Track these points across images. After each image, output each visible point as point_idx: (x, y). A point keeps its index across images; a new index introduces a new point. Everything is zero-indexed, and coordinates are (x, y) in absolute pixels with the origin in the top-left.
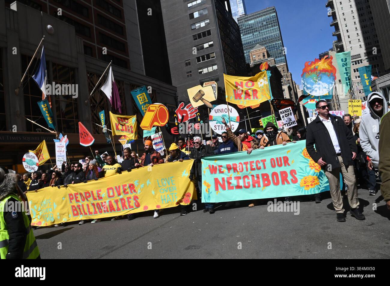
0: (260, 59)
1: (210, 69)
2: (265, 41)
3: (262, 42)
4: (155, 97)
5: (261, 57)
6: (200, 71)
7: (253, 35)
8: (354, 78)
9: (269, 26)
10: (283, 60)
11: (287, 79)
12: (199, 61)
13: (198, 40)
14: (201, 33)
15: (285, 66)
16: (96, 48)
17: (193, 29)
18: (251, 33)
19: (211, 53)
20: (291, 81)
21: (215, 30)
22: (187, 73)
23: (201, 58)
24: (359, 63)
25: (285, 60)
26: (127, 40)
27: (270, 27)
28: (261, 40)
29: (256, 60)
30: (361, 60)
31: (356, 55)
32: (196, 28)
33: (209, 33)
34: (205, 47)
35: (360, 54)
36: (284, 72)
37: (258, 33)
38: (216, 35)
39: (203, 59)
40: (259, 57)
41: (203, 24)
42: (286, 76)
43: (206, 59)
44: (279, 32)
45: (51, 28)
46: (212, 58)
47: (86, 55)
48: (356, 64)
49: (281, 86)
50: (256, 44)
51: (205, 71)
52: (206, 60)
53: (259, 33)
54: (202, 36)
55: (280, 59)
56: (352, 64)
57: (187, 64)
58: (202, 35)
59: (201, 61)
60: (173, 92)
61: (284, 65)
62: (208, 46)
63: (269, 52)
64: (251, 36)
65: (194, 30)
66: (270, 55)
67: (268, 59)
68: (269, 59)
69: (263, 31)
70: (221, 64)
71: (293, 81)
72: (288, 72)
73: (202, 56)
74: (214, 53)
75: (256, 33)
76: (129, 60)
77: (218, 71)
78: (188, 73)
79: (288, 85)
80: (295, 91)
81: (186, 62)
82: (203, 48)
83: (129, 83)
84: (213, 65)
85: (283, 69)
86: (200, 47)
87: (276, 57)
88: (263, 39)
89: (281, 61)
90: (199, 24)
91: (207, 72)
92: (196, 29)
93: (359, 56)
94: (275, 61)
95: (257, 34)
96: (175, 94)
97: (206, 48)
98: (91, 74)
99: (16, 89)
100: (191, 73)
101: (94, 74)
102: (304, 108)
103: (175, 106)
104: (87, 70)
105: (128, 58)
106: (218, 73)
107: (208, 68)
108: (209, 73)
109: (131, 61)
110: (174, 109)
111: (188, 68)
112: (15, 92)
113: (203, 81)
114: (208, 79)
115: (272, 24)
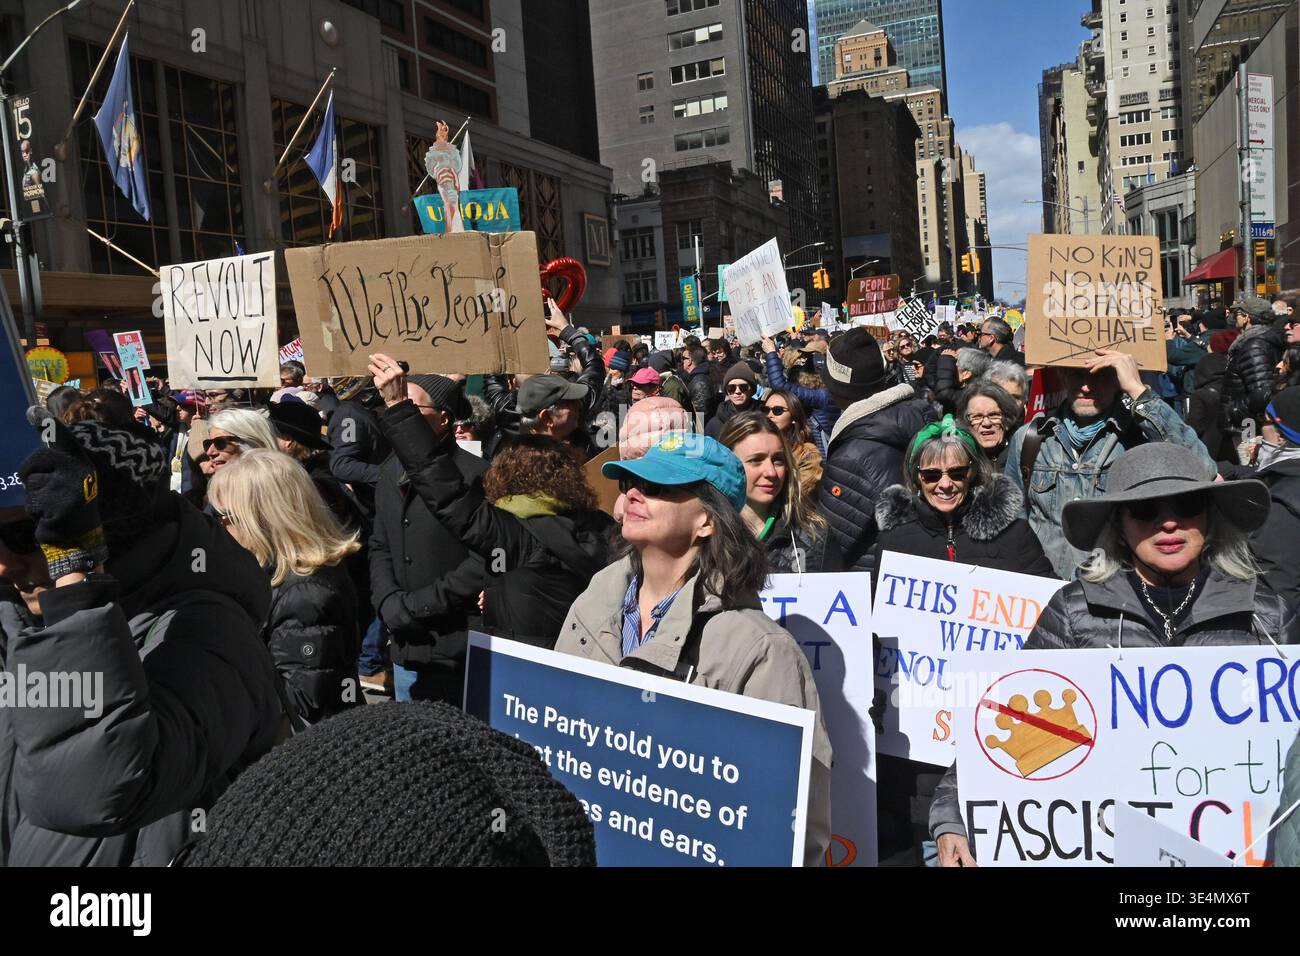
0: (864, 68)
1: (708, 106)
2: (886, 11)
3: (880, 10)
4: (557, 195)
5: (870, 62)
6: (677, 108)
8: (1118, 164)
10: (935, 78)
11: (936, 136)
12: (678, 78)
13: (680, 15)
15: (938, 97)
20: (947, 146)
22: (641, 112)
23: (684, 70)
24: (1139, 120)
25: (939, 78)
26: (490, 33)
28: (875, 5)
29: (853, 70)
30: (1147, 112)
31: (1134, 96)
35: (1146, 94)
36: (931, 115)
39: (691, 75)
40: (864, 62)
42: (936, 130)
43: (697, 74)
47: (405, 93)
48: (1131, 121)
49: (913, 160)
50: (860, 16)
51: (692, 109)
54: (693, 6)
55: (925, 71)
56: (1119, 120)
57: (642, 85)
59: (685, 81)
60: (602, 182)
61: (933, 93)
63: (895, 47)
66: (898, 57)
67: (888, 71)
68: (893, 69)
70: (740, 96)
71: (956, 145)
72: (943, 116)
73: (687, 66)
76: (494, 90)
77: (728, 113)
78: (643, 110)
79: (936, 158)
81: (641, 78)
82: (691, 41)
83: (498, 161)
84: (715, 95)
85: (931, 106)
86: (686, 36)
87: (913, 66)
89: (928, 81)
91: (698, 113)
93: (1143, 97)
94: (909, 77)
97: (699, 43)
98: (414, 139)
99: (266, 180)
100: (652, 113)
101: (420, 140)
102: (980, 229)
103: (605, 220)
104: (406, 132)
105: (491, 84)
106: (729, 121)
107: (703, 102)
108: (702, 118)
109: (500, 92)
110: (601, 228)
111: (645, 98)
112: (263, 189)
113: (684, 138)
114: (700, 135)
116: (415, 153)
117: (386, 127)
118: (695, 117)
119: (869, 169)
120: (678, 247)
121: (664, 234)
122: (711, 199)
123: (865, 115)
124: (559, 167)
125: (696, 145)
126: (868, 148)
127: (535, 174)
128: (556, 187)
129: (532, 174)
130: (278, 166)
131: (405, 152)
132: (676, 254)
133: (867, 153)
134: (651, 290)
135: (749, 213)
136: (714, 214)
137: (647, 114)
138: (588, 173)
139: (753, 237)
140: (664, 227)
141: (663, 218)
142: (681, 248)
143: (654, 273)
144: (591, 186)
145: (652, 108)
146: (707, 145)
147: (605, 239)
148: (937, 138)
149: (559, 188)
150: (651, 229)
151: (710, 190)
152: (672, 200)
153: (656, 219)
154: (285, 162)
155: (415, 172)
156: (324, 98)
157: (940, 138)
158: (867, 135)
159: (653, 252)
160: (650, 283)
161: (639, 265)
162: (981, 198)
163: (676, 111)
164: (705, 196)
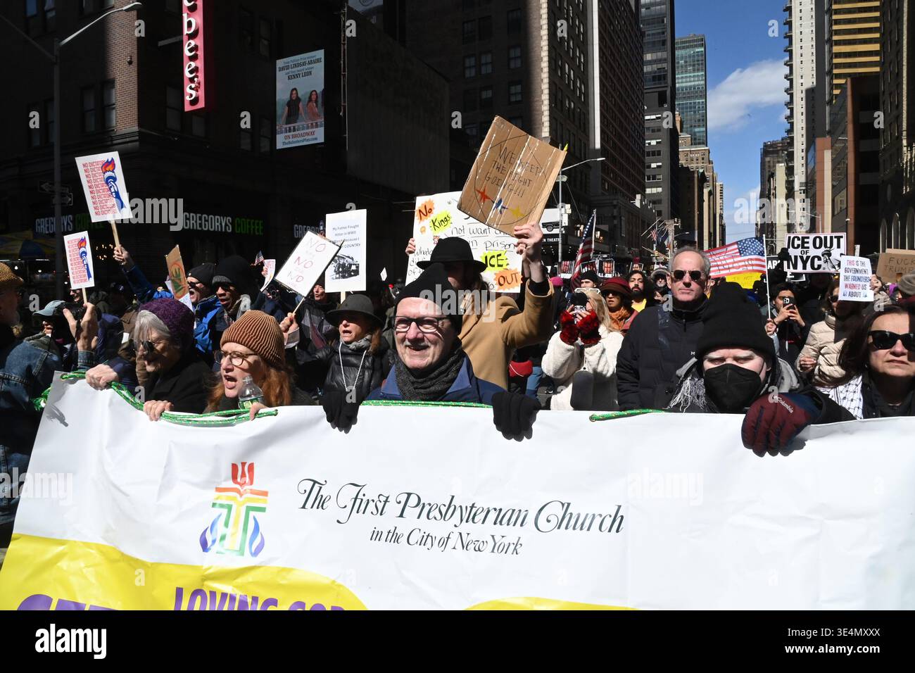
9: (689, 68)
10: (701, 134)
14: (649, 151)
19: (657, 175)
27: (690, 72)
33: (659, 153)
34: (652, 167)
36: (703, 161)
46: (658, 179)
52: (651, 180)
54: (651, 155)
61: (705, 150)
62: (656, 167)
74: (660, 174)
85: (703, 156)
87: (691, 126)
115: (694, 65)
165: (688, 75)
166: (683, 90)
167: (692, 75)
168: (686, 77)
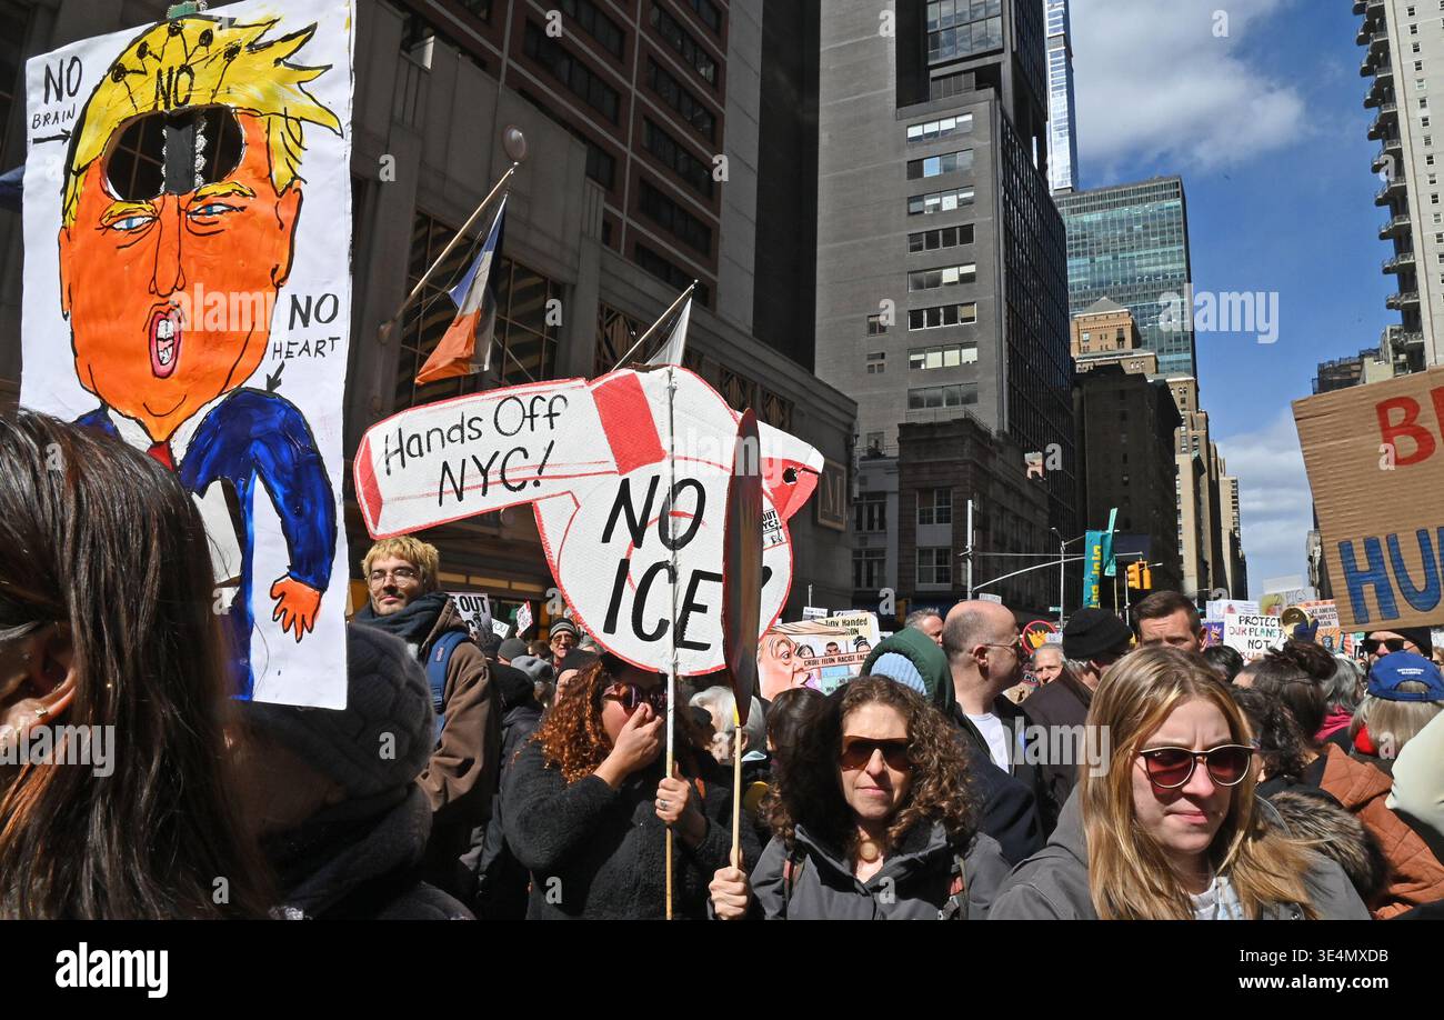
0: (1104, 348)
1: (952, 358)
2: (1129, 289)
3: (1121, 291)
5: (1112, 342)
6: (914, 358)
7: (1092, 261)
9: (1152, 239)
10: (1183, 366)
11: (1190, 430)
12: (916, 322)
13: (926, 252)
14: (938, 231)
15: (1191, 386)
16: (624, 226)
17: (914, 213)
18: (1085, 253)
19: (963, 305)
20: (1202, 443)
21: (988, 225)
22: (869, 359)
23: (925, 314)
25: (1190, 365)
26: (719, 216)
27: (1155, 246)
28: (1115, 284)
29: (1092, 350)
32: (922, 212)
33: (967, 234)
34: (944, 281)
36: (1185, 406)
37: (1110, 258)
38: (991, 246)
39: (934, 321)
40: (1104, 343)
41: (950, 203)
42: (1189, 421)
43: (942, 320)
44: (1184, 265)
45: (518, 141)
46: (964, 320)
47: (605, 247)
49: (1172, 453)
50: (1098, 293)
51: (933, 360)
52: (942, 325)
53: (1115, 258)
54: (941, 243)
55: (1173, 357)
57: (873, 329)
58: (941, 237)
59: (925, 327)
60: (846, 419)
61: (1187, 381)
62: (957, 279)
63: (1140, 328)
64: (1085, 266)
65: (916, 216)
66: (1143, 339)
67: (1132, 354)
68: (1138, 353)
69: (1127, 255)
70: (993, 348)
71: (1211, 443)
72: (1197, 409)
73: (929, 310)
74: (973, 303)
75: (1103, 258)
76: (715, 285)
77: (978, 367)
78: (871, 357)
79: (1195, 454)
80: (1214, 478)
81: (871, 320)
82: (936, 282)
83: (717, 364)
84: (963, 346)
85: (1183, 396)
86: (931, 276)
87: (1159, 351)
88: (1124, 282)
89: (1176, 368)
90: (937, 201)
91: (940, 366)
92: (922, 215)
94: (1157, 362)
95: (1107, 262)
96: (850, 427)
97: (946, 284)
98: (610, 312)
99: (384, 322)
100: (882, 362)
101: (618, 315)
102: (1235, 542)
103: (844, 468)
104: (600, 299)
105: (714, 278)
106: (978, 377)
107: (946, 353)
108: (944, 372)
109: (721, 288)
110: (838, 478)
111: (874, 343)
112: (378, 333)
113: (919, 394)
114: (939, 392)
115: (1163, 233)
116: (609, 331)
117: (574, 287)
118: (935, 370)
119: (1125, 457)
120: (918, 520)
121: (900, 503)
122: (966, 463)
123: (1122, 394)
124: (793, 388)
125: (936, 402)
126: (1124, 432)
127: (763, 392)
128: (787, 413)
129: (759, 393)
130: (409, 300)
131: (595, 328)
132: (915, 529)
133: (1124, 439)
134: (875, 573)
135: (1008, 488)
136: (969, 482)
137: (876, 362)
138: (828, 403)
139: (1009, 519)
140: (902, 494)
141: (900, 483)
142: (922, 522)
143: (882, 552)
144: (831, 422)
145: (883, 356)
146: (947, 405)
147: (842, 497)
148: (1191, 432)
149: (790, 415)
150: (883, 494)
151: (966, 451)
152: (915, 461)
153: (892, 483)
154: (420, 293)
155: (605, 357)
156: (493, 205)
157: (1195, 432)
158: (1124, 416)
159: (882, 525)
160: (876, 565)
161: (863, 540)
162: (1234, 508)
163: (912, 362)
164: (958, 458)
165: (1152, 251)
166: (1142, 280)
167: (1159, 251)
168: (1147, 256)
